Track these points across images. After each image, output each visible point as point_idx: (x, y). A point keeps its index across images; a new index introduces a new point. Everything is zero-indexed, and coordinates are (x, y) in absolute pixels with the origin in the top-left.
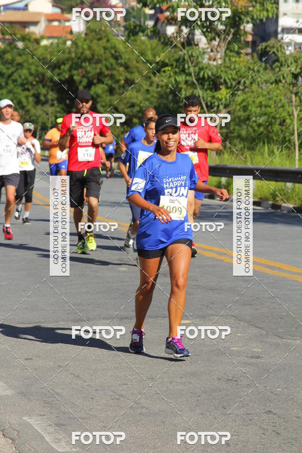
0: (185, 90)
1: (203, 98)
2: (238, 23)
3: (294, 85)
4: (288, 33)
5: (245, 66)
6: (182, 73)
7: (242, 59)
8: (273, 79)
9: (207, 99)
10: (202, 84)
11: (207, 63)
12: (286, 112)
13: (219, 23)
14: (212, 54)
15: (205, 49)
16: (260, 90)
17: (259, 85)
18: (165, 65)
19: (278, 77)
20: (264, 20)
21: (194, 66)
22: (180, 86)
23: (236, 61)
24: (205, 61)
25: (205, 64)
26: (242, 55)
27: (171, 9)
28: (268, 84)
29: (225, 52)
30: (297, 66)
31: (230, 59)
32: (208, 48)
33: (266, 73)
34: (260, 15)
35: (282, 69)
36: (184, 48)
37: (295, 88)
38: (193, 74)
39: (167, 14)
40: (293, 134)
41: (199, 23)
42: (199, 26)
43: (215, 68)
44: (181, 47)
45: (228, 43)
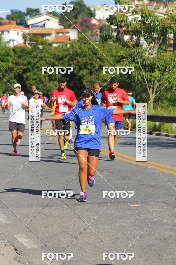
0: (135, 72)
1: (145, 76)
2: (165, 33)
5: (169, 58)
6: (133, 62)
7: (167, 54)
9: (148, 77)
10: (145, 69)
11: (147, 56)
13: (154, 34)
14: (150, 51)
15: (146, 48)
18: (124, 58)
21: (140, 58)
23: (164, 55)
25: (146, 57)
26: (168, 52)
27: (126, 26)
29: (158, 50)
31: (160, 54)
32: (148, 48)
36: (134, 48)
38: (139, 63)
39: (125, 28)
41: (143, 33)
42: (143, 35)
43: (152, 59)
44: (132, 47)
45: (160, 45)
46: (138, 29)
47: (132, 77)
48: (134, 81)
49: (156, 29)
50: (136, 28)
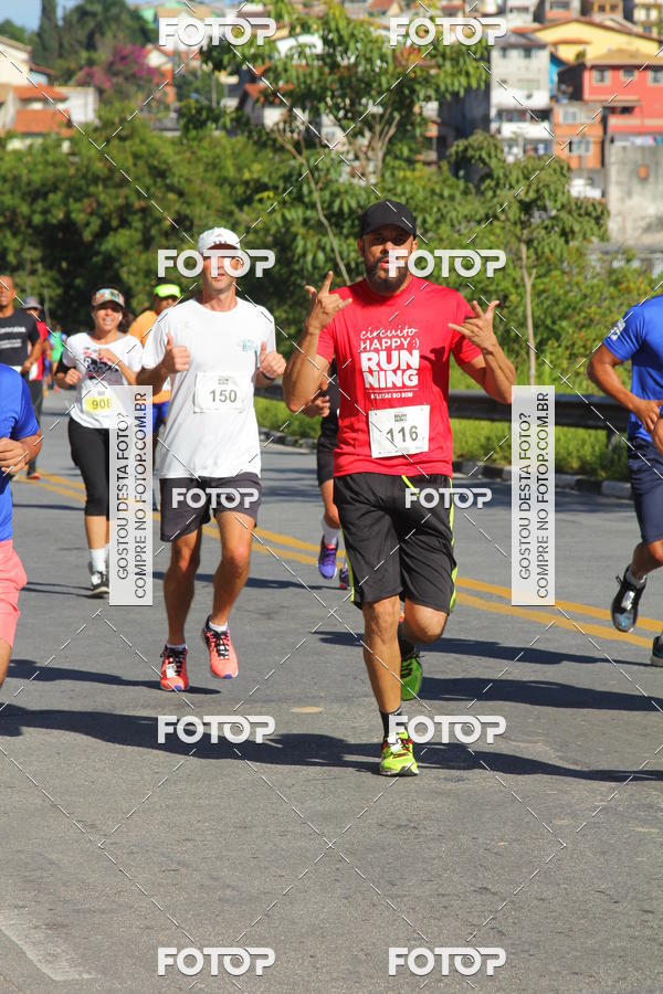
0: (304, 238)
1: (341, 253)
2: (408, 101)
3: (524, 225)
4: (510, 120)
5: (424, 188)
6: (296, 203)
7: (417, 174)
8: (482, 212)
9: (349, 255)
10: (338, 226)
11: (347, 183)
12: (509, 280)
13: (371, 102)
14: (356, 164)
15: (342, 154)
16: (456, 236)
17: (453, 226)
18: (263, 187)
19: (490, 208)
20: (462, 93)
21: (321, 189)
22: (294, 229)
23: (405, 178)
24: (344, 178)
25: (343, 184)
26: (418, 166)
27: (271, 75)
28: (473, 224)
29: (384, 160)
30: (530, 186)
31: (393, 174)
32: (348, 152)
33: (466, 201)
34: (453, 84)
35: (498, 192)
36: (300, 153)
37: (525, 232)
38: (319, 206)
39: (265, 83)
40: (523, 325)
41: (328, 100)
42: (330, 108)
43: (363, 193)
44: (293, 150)
45: (390, 141)
46: (314, 87)
47: (294, 256)
48: (302, 269)
49: (375, 85)
50: (305, 82)
